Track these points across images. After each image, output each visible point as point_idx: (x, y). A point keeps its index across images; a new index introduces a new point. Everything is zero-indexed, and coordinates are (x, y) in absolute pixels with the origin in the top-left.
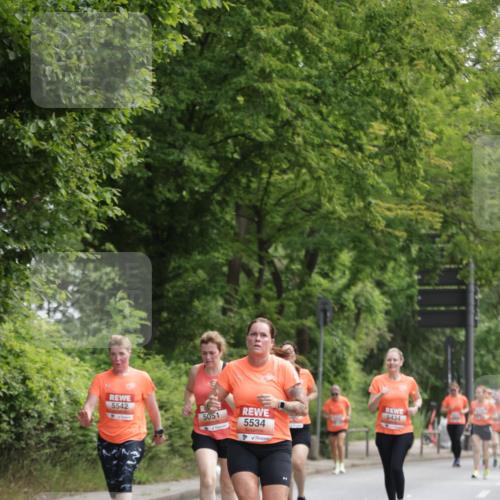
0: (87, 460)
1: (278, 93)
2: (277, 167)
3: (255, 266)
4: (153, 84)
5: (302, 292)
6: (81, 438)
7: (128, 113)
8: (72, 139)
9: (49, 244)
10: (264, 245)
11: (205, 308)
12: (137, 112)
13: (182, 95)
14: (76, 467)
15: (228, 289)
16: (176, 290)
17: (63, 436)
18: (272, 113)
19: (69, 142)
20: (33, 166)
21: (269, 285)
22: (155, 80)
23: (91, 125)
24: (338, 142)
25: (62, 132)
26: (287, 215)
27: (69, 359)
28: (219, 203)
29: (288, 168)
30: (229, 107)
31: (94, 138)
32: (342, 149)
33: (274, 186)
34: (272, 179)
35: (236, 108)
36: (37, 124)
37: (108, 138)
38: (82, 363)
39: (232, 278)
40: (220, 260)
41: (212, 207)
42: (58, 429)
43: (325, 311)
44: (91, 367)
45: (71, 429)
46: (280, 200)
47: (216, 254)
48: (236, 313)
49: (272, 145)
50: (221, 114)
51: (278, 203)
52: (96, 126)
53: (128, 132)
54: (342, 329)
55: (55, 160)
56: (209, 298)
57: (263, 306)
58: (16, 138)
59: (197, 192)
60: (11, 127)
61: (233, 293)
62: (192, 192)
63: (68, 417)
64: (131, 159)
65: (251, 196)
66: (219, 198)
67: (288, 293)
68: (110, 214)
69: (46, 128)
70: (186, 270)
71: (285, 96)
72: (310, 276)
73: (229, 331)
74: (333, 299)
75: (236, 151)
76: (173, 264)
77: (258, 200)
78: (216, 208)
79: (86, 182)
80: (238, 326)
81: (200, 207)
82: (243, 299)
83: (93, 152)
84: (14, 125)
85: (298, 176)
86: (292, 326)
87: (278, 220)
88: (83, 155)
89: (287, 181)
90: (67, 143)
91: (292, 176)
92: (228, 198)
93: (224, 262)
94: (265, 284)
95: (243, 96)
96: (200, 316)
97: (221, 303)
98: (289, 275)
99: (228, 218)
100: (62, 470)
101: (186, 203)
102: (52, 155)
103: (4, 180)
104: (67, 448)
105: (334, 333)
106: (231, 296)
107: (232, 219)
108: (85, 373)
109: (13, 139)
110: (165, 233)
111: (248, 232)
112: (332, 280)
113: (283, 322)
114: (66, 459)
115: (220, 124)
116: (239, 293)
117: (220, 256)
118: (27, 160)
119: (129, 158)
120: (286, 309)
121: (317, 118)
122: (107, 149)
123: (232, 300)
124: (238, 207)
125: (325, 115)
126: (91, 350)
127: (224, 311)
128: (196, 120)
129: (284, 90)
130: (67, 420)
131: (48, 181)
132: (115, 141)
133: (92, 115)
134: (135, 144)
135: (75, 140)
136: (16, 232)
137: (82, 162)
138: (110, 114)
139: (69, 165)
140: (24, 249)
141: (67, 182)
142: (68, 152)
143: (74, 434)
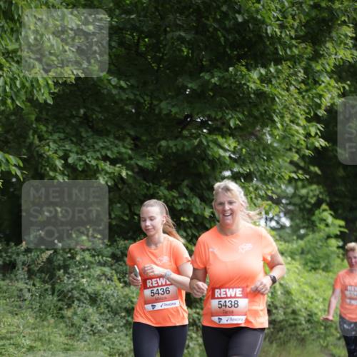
0: (297, 339)
4: (352, 38)
6: (292, 321)
7: (332, 62)
8: (287, 84)
9: (268, 167)
12: (340, 62)
14: (289, 345)
17: (278, 320)
19: (284, 86)
20: (256, 105)
22: (354, 35)
23: (302, 71)
25: (279, 77)
31: (303, 82)
36: (259, 70)
37: (316, 83)
38: (293, 262)
42: (274, 314)
44: (300, 264)
45: (285, 313)
52: (305, 73)
53: (330, 78)
55: (273, 100)
58: (243, 82)
60: (239, 73)
64: (334, 99)
68: (317, 144)
69: (267, 74)
79: (298, 118)
83: (304, 94)
84: (241, 71)
88: (296, 96)
90: (283, 86)
102: (271, 96)
103: (232, 117)
104: (281, 329)
108: (296, 270)
109: (241, 83)
114: (280, 338)
118: (251, 101)
119: (332, 98)
122: (314, 91)
126: (300, 251)
130: (281, 307)
131: (267, 117)
132: (320, 85)
133: (303, 64)
134: (337, 88)
135: (289, 84)
136: (242, 157)
137: (294, 101)
138: (318, 62)
139: (284, 104)
140: (248, 171)
141: (282, 117)
142: (283, 93)
143: (287, 318)
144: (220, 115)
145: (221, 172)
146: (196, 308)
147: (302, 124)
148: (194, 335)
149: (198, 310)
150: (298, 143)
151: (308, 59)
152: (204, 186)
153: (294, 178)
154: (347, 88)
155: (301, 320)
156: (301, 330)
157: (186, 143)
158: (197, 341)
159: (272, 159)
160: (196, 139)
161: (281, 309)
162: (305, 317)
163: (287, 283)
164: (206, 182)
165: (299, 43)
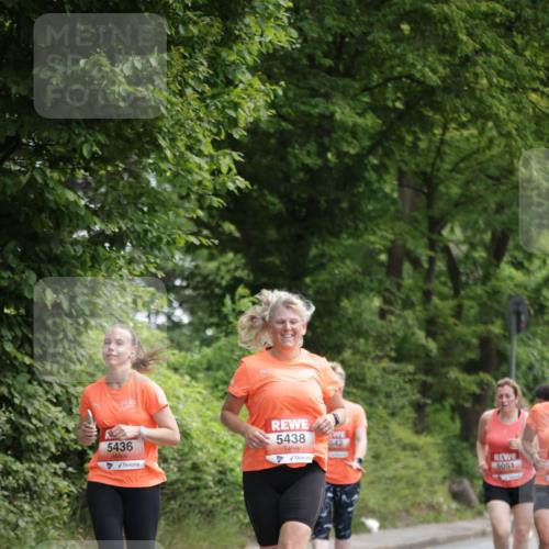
0: (200, 512)
1: (456, 18)
2: (453, 120)
3: (423, 254)
4: (288, 10)
5: (488, 289)
6: (193, 483)
7: (255, 48)
8: (180, 84)
9: (150, 225)
10: (435, 225)
11: (358, 310)
12: (268, 48)
13: (329, 21)
14: (187, 521)
15: (388, 284)
16: (318, 284)
18: (448, 45)
19: (176, 87)
21: (443, 279)
23: (205, 63)
24: (536, 85)
26: (467, 183)
27: (176, 377)
28: (376, 169)
29: (469, 121)
30: (388, 37)
31: (207, 81)
32: (543, 93)
33: (450, 145)
34: (448, 136)
35: (399, 39)
37: (230, 83)
38: (194, 383)
39: (393, 269)
40: (378, 246)
41: (367, 175)
43: (518, 314)
44: (205, 388)
45: (179, 470)
46: (457, 164)
47: (372, 238)
48: (399, 316)
49: (446, 90)
50: (380, 48)
51: (455, 169)
52: (211, 66)
53: (253, 75)
54: (542, 339)
56: (361, 296)
57: (436, 307)
59: (347, 154)
61: (394, 290)
62: (340, 155)
63: (176, 455)
64: (259, 111)
65: (419, 159)
66: (375, 162)
67: (468, 290)
68: (231, 186)
70: (332, 259)
71: (465, 21)
72: (498, 266)
73: (388, 340)
74: (529, 298)
75: (398, 98)
76: (314, 251)
77: (428, 164)
78: (372, 176)
79: (199, 141)
80: (400, 334)
81: (351, 174)
82: (408, 297)
83: (208, 101)
85: (482, 132)
86: (474, 334)
87: (455, 191)
88: (195, 104)
89: (467, 139)
90: (172, 86)
91: (474, 131)
92: (388, 162)
93: (382, 248)
94: (437, 277)
95: (409, 24)
96: (350, 320)
97: (377, 302)
98: (469, 265)
99: (387, 189)
100: (168, 525)
101: (331, 169)
103: (86, 141)
104: (174, 496)
105: (531, 343)
106: (391, 293)
107: (393, 190)
108: (198, 396)
110: (304, 210)
111: (414, 207)
112: (528, 272)
113: (461, 329)
114: (172, 510)
115: (378, 61)
116: (403, 290)
117: (377, 240)
119: (256, 109)
120: (465, 312)
121: (509, 52)
122: (226, 97)
123: (393, 298)
124: (401, 174)
125: (520, 48)
126: (205, 366)
127: (382, 314)
128: (345, 56)
129: (464, 15)
130: (174, 459)
131: (148, 139)
132: (236, 86)
133: (206, 51)
134: (263, 91)
135: (184, 84)
136: (107, 208)
137: (193, 114)
138: (231, 48)
139: (175, 118)
140: (117, 230)
141: (173, 140)
142: (174, 100)
143: (184, 477)
144: (65, 136)
145: (71, 233)
146: (30, 461)
147: (206, 153)
148: (27, 507)
149: (33, 465)
150: (200, 183)
151: (214, 43)
152: (42, 255)
153: (193, 244)
154: (280, 92)
155: (208, 481)
156: (206, 496)
157: (9, 181)
158: (32, 517)
159: (156, 211)
160: (24, 173)
161: (174, 462)
162: (212, 475)
163: (183, 419)
164: (46, 249)
165: (199, 17)
